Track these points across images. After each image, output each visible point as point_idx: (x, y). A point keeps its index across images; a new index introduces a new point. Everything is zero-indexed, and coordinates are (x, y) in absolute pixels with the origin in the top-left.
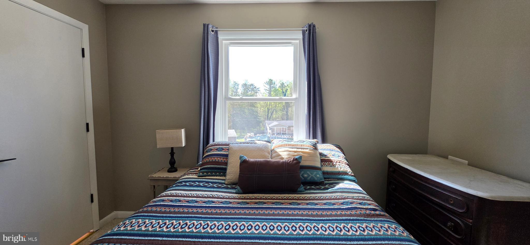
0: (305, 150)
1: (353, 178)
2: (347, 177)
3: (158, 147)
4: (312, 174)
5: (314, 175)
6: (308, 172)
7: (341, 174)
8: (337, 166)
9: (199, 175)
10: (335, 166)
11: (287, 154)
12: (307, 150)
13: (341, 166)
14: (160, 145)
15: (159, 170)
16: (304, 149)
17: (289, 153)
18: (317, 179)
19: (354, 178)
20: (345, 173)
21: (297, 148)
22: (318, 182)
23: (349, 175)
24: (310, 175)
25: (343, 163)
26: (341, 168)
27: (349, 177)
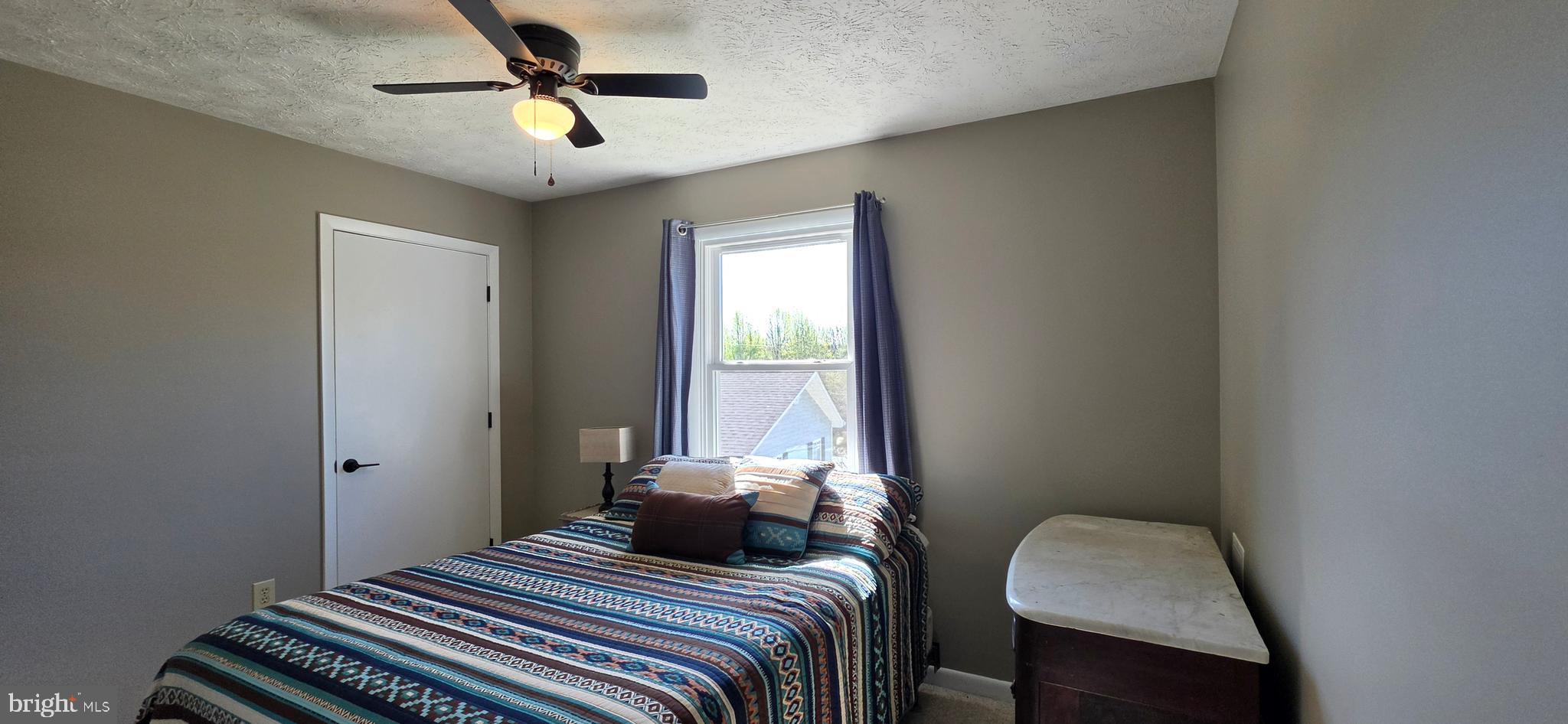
0: (781, 482)
1: (868, 553)
2: (858, 549)
3: (581, 461)
4: (776, 532)
5: (780, 537)
6: (768, 528)
7: (849, 542)
8: (847, 523)
9: (608, 516)
10: (843, 524)
11: (744, 487)
12: (787, 481)
13: (855, 524)
14: (584, 458)
15: (589, 507)
16: (780, 478)
17: (749, 486)
18: (783, 545)
19: (871, 553)
20: (856, 541)
21: (769, 477)
22: (786, 552)
23: (862, 545)
24: (771, 535)
25: (864, 518)
26: (852, 528)
27: (862, 550)
